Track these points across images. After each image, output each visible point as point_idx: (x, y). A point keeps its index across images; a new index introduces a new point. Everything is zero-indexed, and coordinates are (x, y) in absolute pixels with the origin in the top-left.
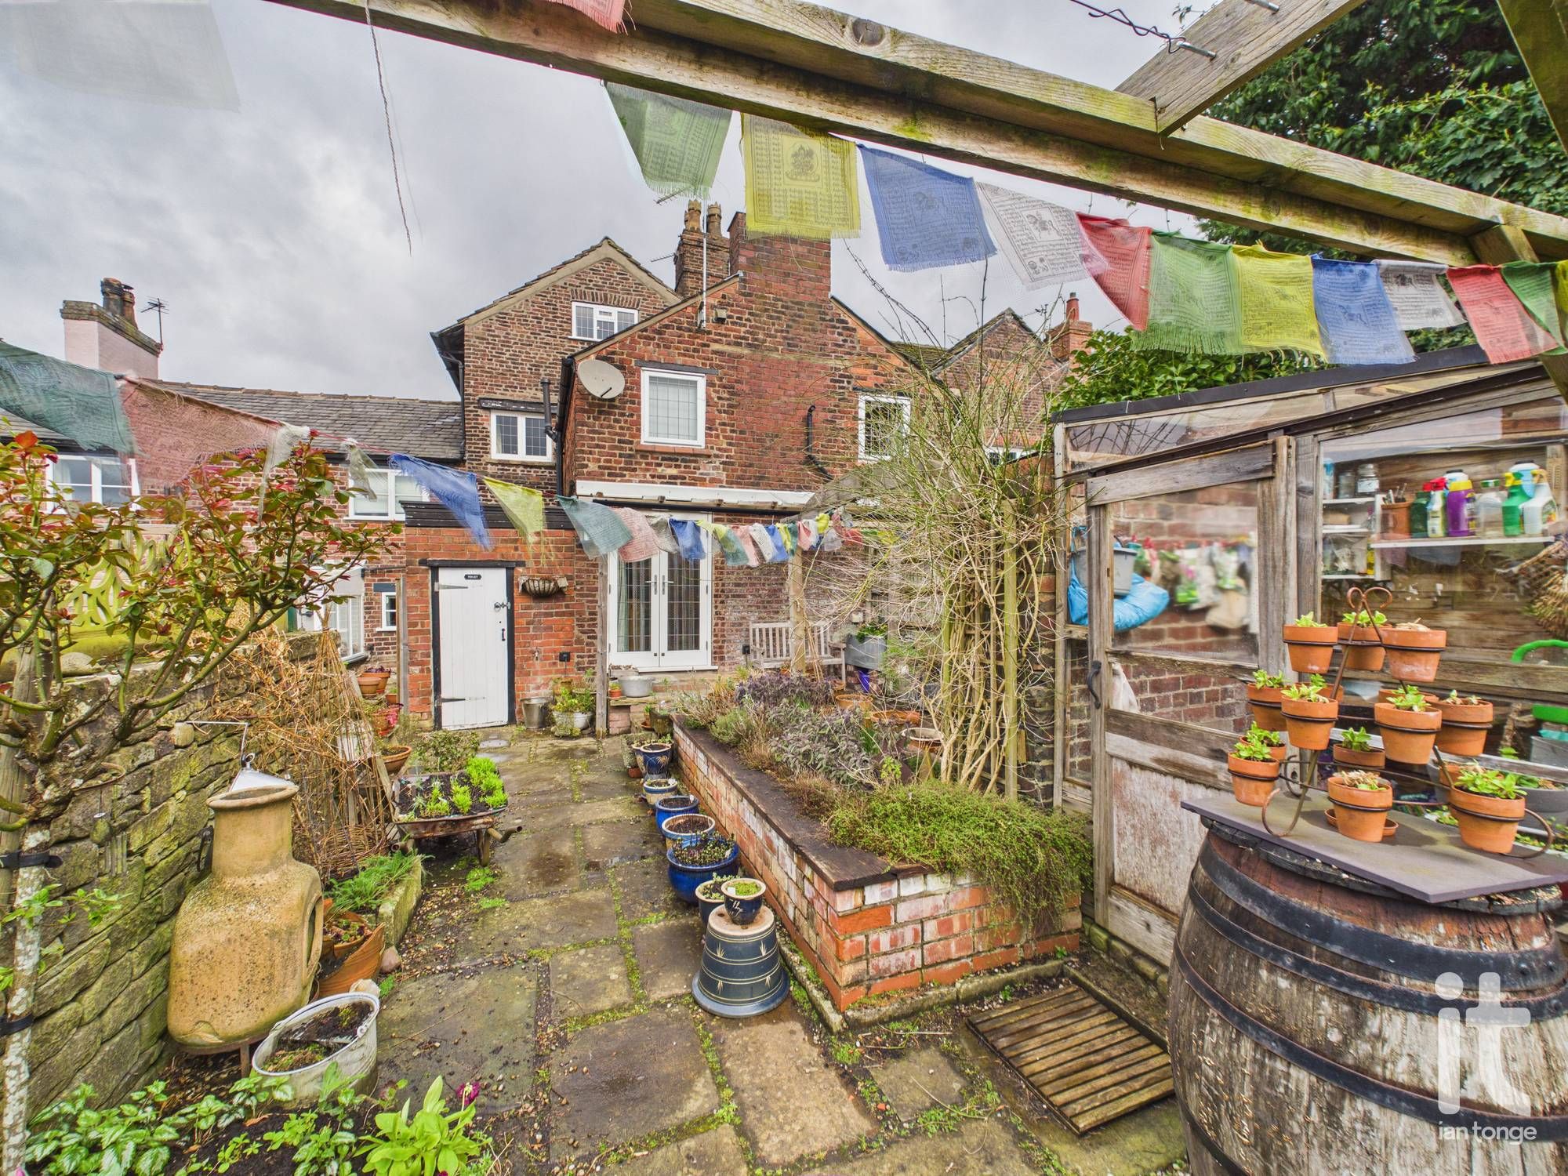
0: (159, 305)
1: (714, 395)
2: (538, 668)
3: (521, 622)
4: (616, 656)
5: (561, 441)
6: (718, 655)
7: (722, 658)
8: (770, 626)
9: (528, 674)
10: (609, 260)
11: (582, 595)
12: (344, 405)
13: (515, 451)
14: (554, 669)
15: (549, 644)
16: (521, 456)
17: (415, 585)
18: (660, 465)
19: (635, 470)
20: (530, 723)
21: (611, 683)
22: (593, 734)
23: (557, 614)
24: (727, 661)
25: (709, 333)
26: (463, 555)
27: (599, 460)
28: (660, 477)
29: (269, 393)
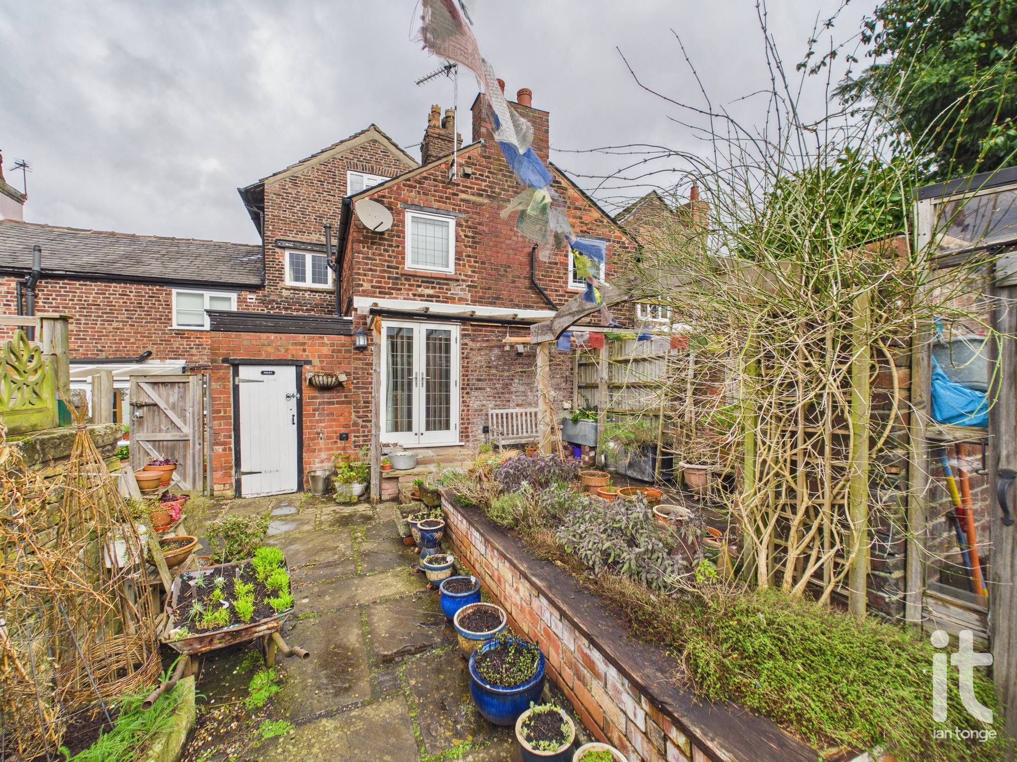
0: (24, 165)
1: (462, 234)
2: (322, 446)
3: (308, 410)
4: (386, 436)
5: (339, 271)
6: (464, 434)
7: (467, 436)
8: (504, 411)
9: (314, 451)
10: (375, 141)
11: (358, 388)
12: (172, 245)
13: (303, 279)
14: (335, 446)
15: (331, 427)
16: (309, 283)
17: (219, 379)
18: (420, 286)
19: (400, 289)
20: (316, 491)
21: (382, 458)
22: (368, 500)
23: (338, 403)
24: (471, 439)
25: (458, 185)
26: (260, 355)
27: (372, 281)
28: (420, 296)
29: (113, 234)
